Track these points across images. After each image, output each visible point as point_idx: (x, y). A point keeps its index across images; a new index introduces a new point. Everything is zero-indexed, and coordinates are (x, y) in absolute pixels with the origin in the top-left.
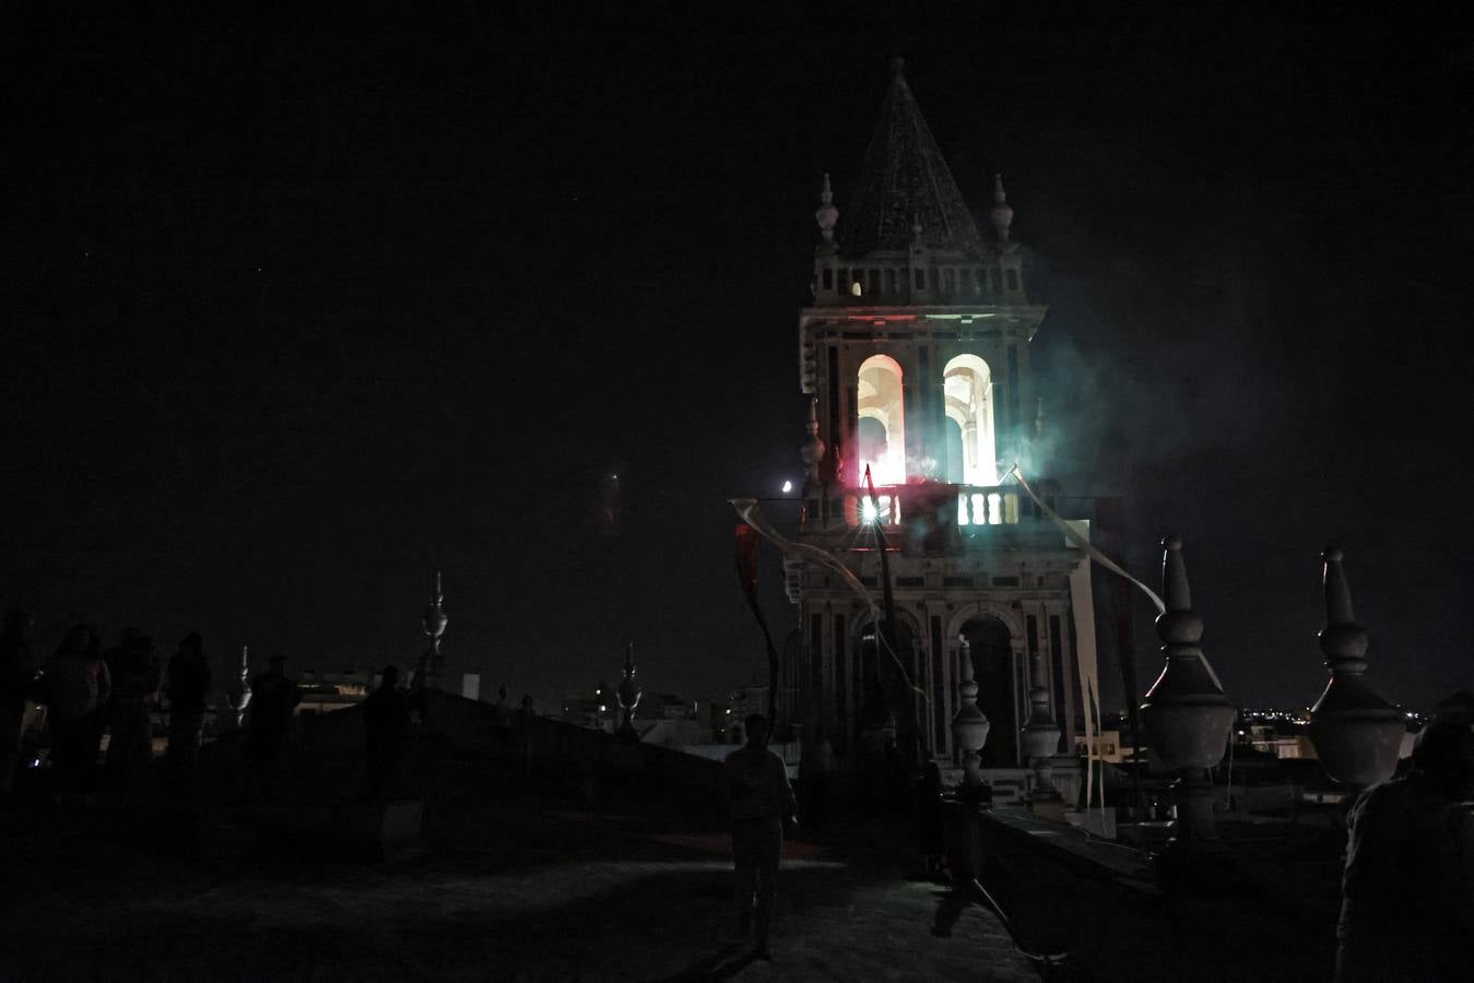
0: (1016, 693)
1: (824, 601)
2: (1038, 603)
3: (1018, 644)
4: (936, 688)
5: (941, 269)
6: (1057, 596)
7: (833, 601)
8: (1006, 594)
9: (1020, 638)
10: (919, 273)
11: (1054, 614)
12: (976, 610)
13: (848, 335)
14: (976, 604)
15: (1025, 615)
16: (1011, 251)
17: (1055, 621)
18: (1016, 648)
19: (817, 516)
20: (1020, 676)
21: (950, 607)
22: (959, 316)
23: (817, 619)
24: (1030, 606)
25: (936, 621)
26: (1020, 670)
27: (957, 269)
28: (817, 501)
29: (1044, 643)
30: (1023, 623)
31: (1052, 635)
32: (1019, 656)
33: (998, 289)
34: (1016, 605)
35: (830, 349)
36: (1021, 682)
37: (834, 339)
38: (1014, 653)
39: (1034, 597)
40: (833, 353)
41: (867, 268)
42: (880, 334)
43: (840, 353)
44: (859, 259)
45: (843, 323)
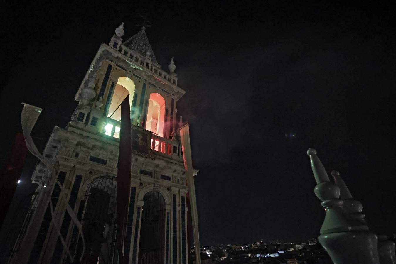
1: (73, 165)
2: (177, 189)
3: (169, 208)
6: (184, 188)
7: (77, 166)
9: (169, 205)
10: (149, 64)
11: (183, 196)
12: (153, 188)
13: (117, 65)
14: (153, 185)
15: (172, 194)
16: (174, 75)
17: (183, 198)
18: (167, 210)
19: (82, 121)
21: (141, 184)
22: (160, 80)
23: (79, 179)
24: (175, 190)
25: (134, 189)
28: (84, 114)
30: (171, 199)
31: (182, 205)
32: (168, 213)
34: (169, 189)
35: (109, 65)
36: (168, 228)
37: (112, 63)
38: (167, 211)
39: (176, 187)
40: (110, 67)
41: (129, 51)
42: (130, 72)
43: (113, 68)
44: (128, 48)
45: (118, 59)
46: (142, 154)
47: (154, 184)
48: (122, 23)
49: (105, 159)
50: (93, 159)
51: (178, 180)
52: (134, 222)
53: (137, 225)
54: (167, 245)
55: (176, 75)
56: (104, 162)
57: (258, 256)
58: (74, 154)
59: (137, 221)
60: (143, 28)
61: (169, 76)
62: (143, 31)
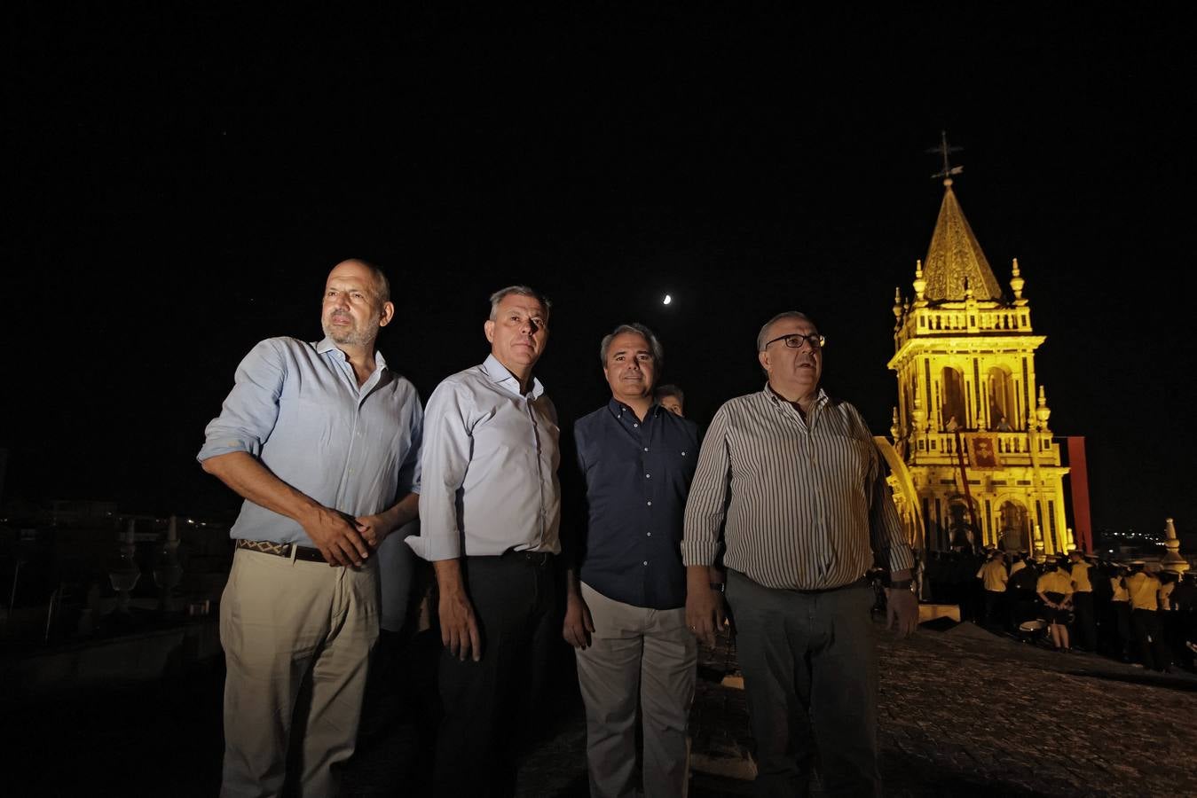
1: (930, 492)
2: (1041, 494)
3: (1031, 515)
5: (983, 315)
6: (1052, 491)
7: (934, 492)
8: (1022, 489)
9: (1032, 511)
10: (975, 316)
11: (1050, 500)
12: (1008, 497)
13: (934, 352)
14: (1008, 494)
15: (1035, 500)
16: (1023, 304)
17: (1050, 503)
21: (995, 496)
24: (1038, 496)
27: (993, 314)
29: (1045, 514)
30: (1034, 505)
31: (1049, 511)
32: (1031, 520)
33: (1016, 326)
34: (1030, 495)
35: (925, 359)
38: (1029, 518)
41: (943, 314)
42: (952, 352)
43: (931, 361)
44: (939, 308)
45: (933, 345)
47: (1011, 493)
50: (943, 482)
51: (1043, 481)
52: (995, 531)
53: (997, 533)
59: (997, 530)
60: (948, 183)
61: (1014, 313)
62: (950, 194)
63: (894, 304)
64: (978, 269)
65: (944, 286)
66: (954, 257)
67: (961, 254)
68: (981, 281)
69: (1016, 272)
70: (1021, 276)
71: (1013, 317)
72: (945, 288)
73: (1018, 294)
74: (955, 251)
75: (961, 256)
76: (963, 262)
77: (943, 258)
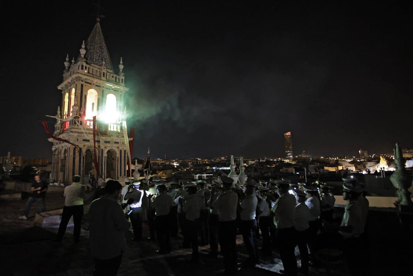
0: (117, 167)
2: (122, 147)
4: (101, 164)
5: (108, 74)
7: (79, 145)
8: (116, 145)
9: (118, 154)
10: (104, 73)
11: (125, 150)
12: (110, 148)
13: (86, 82)
16: (122, 75)
20: (118, 162)
21: (105, 147)
22: (112, 86)
24: (121, 148)
25: (102, 150)
26: (118, 160)
27: (111, 75)
29: (123, 155)
30: (119, 151)
32: (118, 158)
33: (119, 82)
34: (118, 148)
35: (82, 84)
36: (118, 163)
37: (83, 82)
38: (117, 157)
39: (121, 146)
40: (82, 85)
41: (91, 68)
42: (94, 84)
43: (84, 86)
44: (90, 65)
45: (86, 79)
46: (104, 136)
47: (111, 146)
48: (83, 42)
49: (89, 139)
50: (84, 140)
51: (123, 143)
52: (104, 162)
53: (105, 163)
54: (118, 169)
55: (124, 74)
56: (88, 141)
57: (214, 168)
58: (76, 140)
59: (105, 162)
60: (98, 19)
61: (119, 77)
62: (98, 24)
63: (65, 61)
64: (107, 56)
65: (93, 57)
66: (98, 48)
67: (101, 47)
68: (108, 61)
69: (121, 62)
70: (123, 64)
71: (118, 78)
72: (94, 58)
73: (121, 70)
74: (99, 46)
75: (101, 49)
76: (101, 51)
77: (93, 46)
